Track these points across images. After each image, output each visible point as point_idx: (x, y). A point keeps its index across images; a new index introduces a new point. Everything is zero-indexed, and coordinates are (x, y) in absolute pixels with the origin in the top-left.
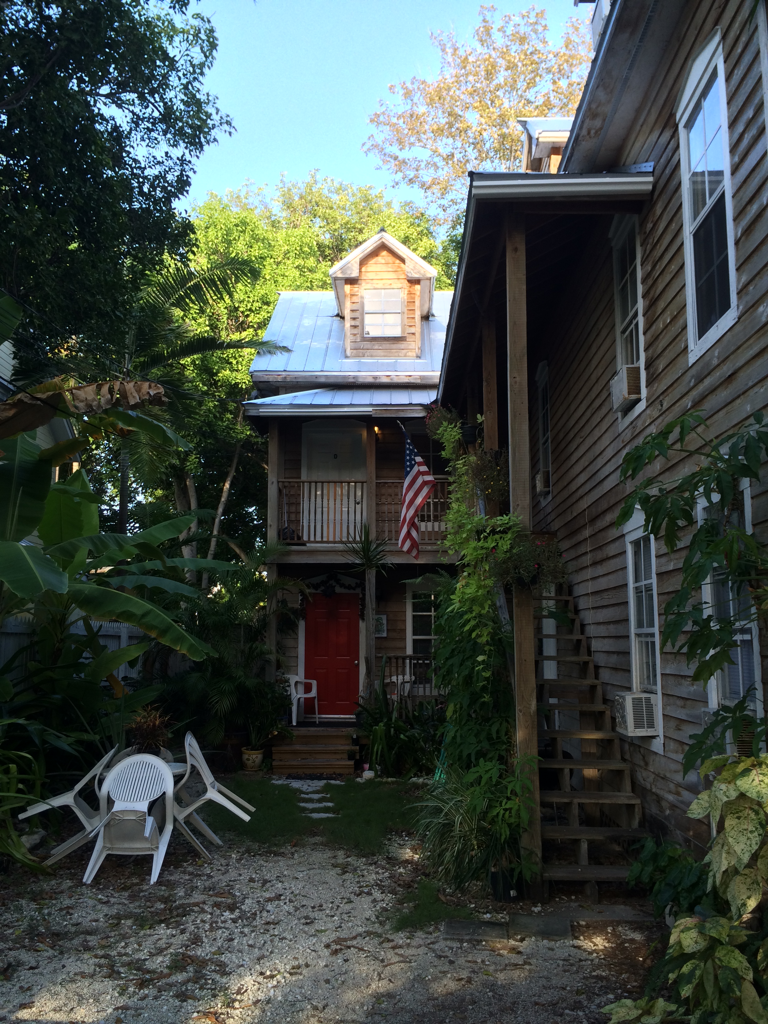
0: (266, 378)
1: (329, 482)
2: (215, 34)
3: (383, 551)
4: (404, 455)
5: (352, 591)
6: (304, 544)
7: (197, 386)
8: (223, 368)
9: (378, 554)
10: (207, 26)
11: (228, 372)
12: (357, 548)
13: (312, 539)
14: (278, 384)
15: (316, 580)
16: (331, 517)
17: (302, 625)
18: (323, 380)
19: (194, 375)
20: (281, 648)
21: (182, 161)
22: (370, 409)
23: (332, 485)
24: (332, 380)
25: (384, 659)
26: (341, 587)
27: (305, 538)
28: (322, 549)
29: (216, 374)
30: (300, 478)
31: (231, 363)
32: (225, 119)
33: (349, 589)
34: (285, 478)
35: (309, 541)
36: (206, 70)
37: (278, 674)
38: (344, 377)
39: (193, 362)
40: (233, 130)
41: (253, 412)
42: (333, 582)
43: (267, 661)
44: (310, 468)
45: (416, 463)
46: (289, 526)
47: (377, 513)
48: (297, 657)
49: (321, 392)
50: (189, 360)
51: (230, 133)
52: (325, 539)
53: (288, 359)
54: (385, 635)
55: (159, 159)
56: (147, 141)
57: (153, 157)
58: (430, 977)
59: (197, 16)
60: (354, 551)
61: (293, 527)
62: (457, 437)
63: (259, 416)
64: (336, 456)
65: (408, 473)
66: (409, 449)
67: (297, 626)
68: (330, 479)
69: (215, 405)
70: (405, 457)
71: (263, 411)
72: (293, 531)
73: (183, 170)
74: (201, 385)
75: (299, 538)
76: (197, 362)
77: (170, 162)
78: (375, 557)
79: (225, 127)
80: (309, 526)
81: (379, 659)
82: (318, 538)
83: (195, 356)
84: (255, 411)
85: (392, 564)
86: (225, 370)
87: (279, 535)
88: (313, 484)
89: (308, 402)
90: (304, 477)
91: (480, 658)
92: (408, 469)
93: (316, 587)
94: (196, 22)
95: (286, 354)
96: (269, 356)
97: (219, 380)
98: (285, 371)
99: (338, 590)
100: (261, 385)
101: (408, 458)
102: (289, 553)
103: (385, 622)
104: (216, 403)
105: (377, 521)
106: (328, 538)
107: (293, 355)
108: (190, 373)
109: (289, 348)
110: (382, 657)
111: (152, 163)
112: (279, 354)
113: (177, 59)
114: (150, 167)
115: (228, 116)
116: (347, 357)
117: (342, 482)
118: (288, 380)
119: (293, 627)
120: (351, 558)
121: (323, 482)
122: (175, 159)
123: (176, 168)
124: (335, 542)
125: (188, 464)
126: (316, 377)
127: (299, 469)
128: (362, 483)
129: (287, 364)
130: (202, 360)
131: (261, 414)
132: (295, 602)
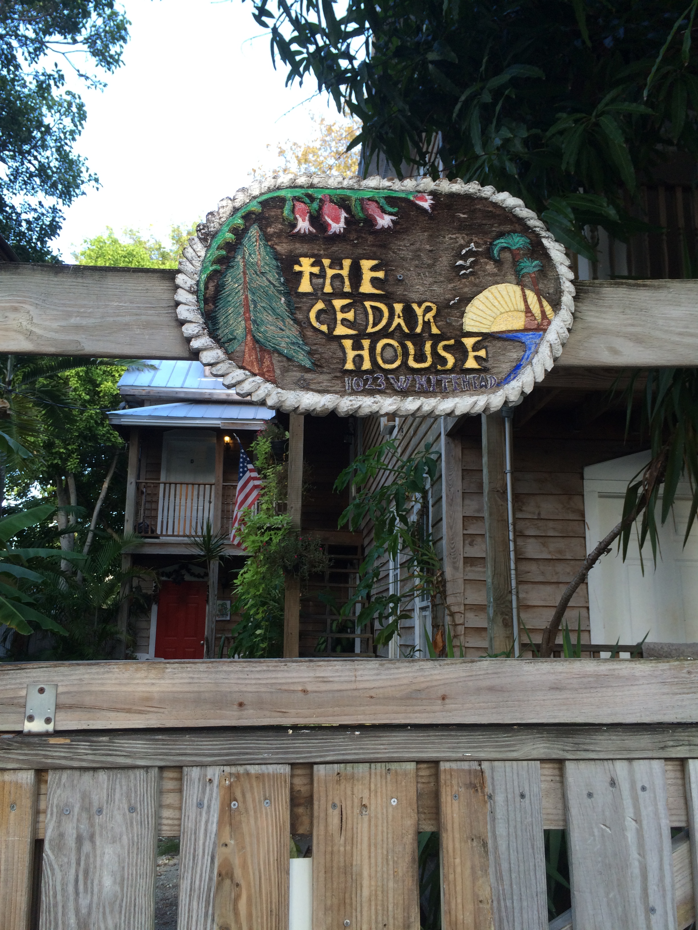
0: (131, 392)
1: (181, 484)
2: (84, 108)
3: (222, 544)
4: (238, 463)
5: (201, 580)
6: (157, 537)
7: (80, 396)
8: (106, 380)
9: (218, 547)
10: (77, 101)
11: (110, 384)
12: (199, 541)
13: (164, 533)
14: (144, 398)
15: (168, 569)
16: (182, 514)
17: (155, 608)
18: (182, 395)
19: (78, 385)
20: (132, 629)
21: (54, 210)
22: (219, 422)
23: (184, 486)
24: (190, 396)
25: (223, 639)
26: (191, 575)
27: (159, 532)
28: (173, 542)
29: (98, 386)
30: (159, 479)
31: (114, 376)
32: (94, 176)
33: (198, 577)
34: (146, 479)
35: (161, 535)
36: (77, 136)
37: (127, 652)
38: (201, 393)
39: (77, 374)
40: (99, 186)
41: (115, 422)
42: (183, 572)
43: (118, 640)
44: (168, 471)
45: (248, 470)
46: (144, 521)
47: (223, 511)
48: (149, 637)
49: (179, 406)
50: (74, 371)
51: (98, 189)
52: (175, 533)
53: (154, 376)
54: (228, 618)
55: (33, 207)
56: (25, 190)
57: (28, 204)
58: (171, 885)
59: (68, 93)
60: (196, 544)
61: (148, 522)
62: (267, 450)
63: (121, 425)
64: (192, 461)
65: (241, 478)
66: (242, 458)
67: (150, 609)
68: (183, 481)
69: (96, 412)
70: (239, 465)
71: (125, 421)
72: (148, 526)
73: (54, 217)
74: (84, 394)
75: (153, 531)
76: (81, 374)
77: (43, 209)
78: (215, 549)
79: (93, 183)
80: (162, 522)
81: (217, 639)
82: (170, 532)
83: (79, 369)
84: (118, 420)
85: (229, 556)
86: (108, 382)
87: (135, 528)
88: (167, 485)
89: (165, 414)
90: (163, 479)
91: (258, 632)
92: (241, 475)
93: (168, 575)
94: (68, 98)
95: (152, 372)
96: (137, 372)
97: (101, 391)
98: (149, 386)
99: (188, 578)
100: (128, 398)
101: (241, 465)
102: (144, 545)
103: (229, 607)
104: (98, 411)
105: (222, 518)
106: (179, 532)
107: (159, 373)
108: (74, 383)
109: (156, 366)
110: (221, 638)
111: (28, 209)
112: (147, 372)
113: (51, 126)
114: (25, 212)
115: (96, 174)
116: (205, 376)
117: (193, 484)
118: (152, 393)
119: (146, 612)
120: (194, 550)
121: (176, 484)
122: (47, 208)
123: (48, 215)
124: (184, 536)
125: (69, 464)
126: (177, 393)
127: (158, 472)
128: (211, 485)
129: (152, 380)
130: (87, 372)
131: (122, 423)
132: (149, 588)
